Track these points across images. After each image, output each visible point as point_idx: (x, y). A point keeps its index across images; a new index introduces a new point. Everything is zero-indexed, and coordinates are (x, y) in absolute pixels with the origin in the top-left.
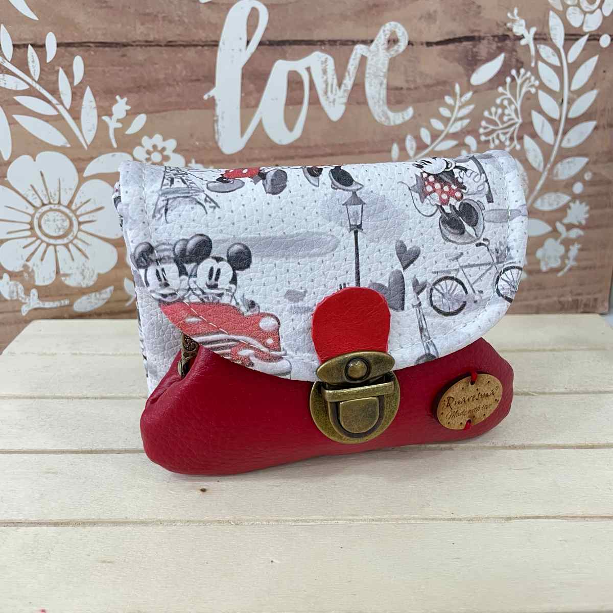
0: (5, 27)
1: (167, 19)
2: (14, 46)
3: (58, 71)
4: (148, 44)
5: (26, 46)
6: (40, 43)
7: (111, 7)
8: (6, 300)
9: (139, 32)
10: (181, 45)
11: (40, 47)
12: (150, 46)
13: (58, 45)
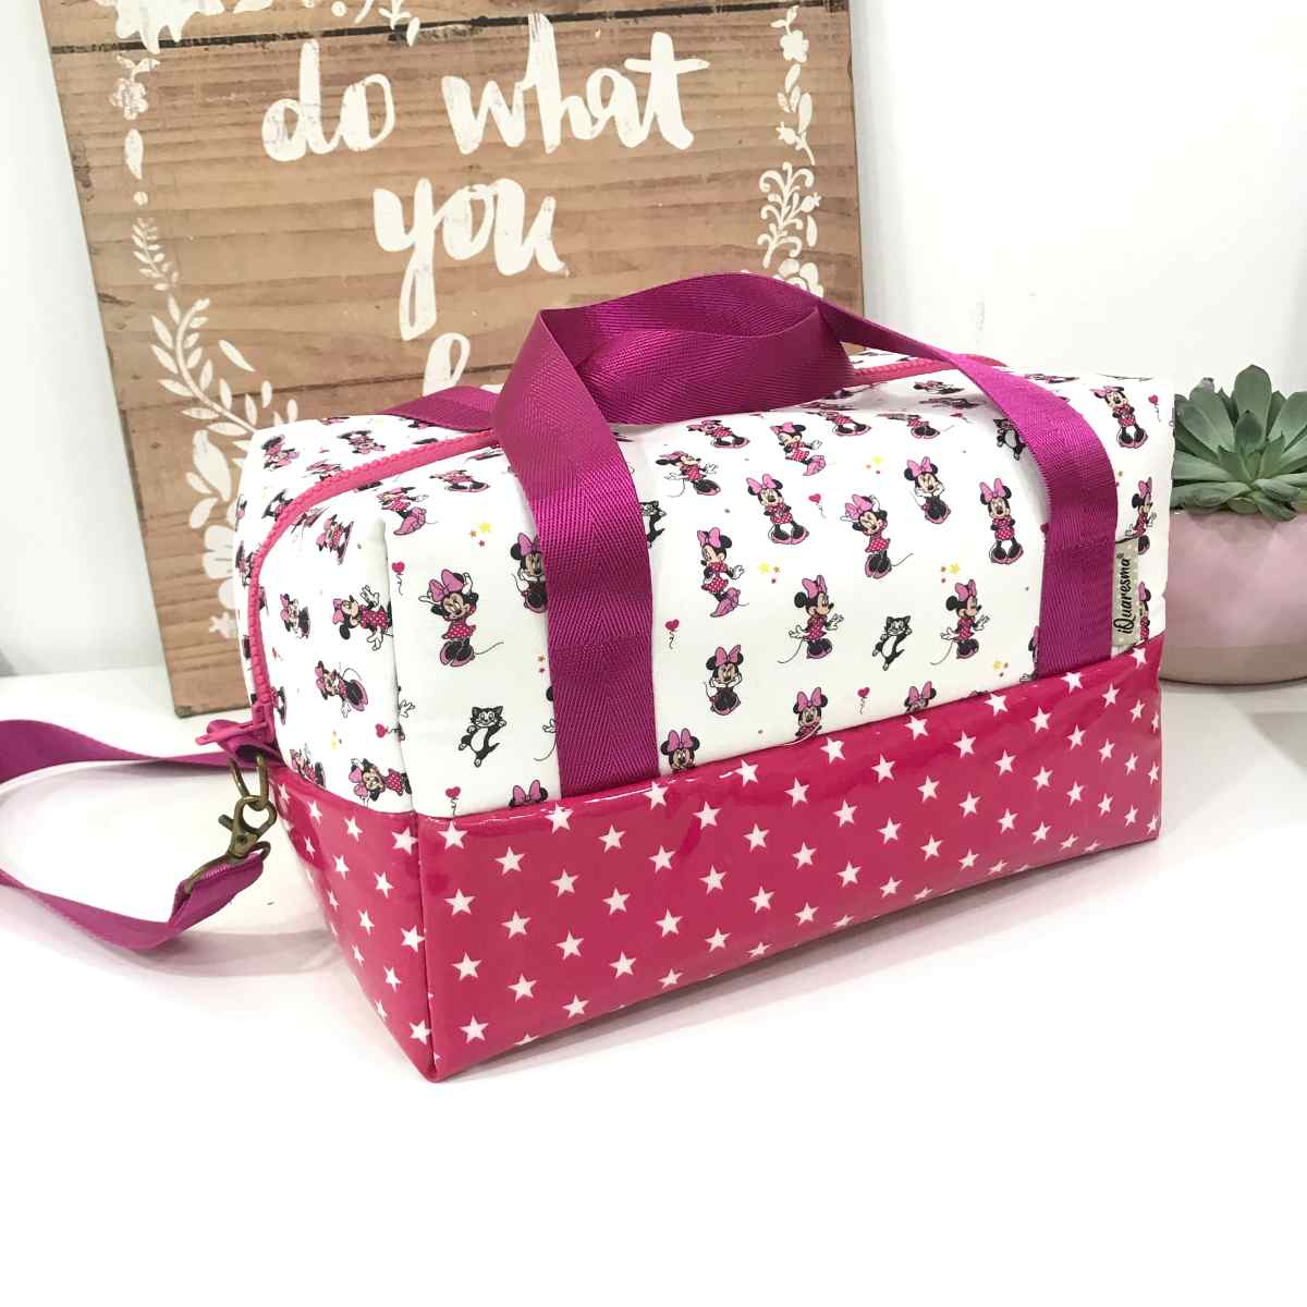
0: (226, 379)
1: (374, 359)
2: (234, 396)
3: (272, 416)
4: (357, 383)
5: (243, 395)
6: (257, 390)
7: (320, 354)
8: (225, 640)
9: (349, 372)
10: (388, 381)
11: (256, 395)
12: (359, 384)
13: (275, 391)
